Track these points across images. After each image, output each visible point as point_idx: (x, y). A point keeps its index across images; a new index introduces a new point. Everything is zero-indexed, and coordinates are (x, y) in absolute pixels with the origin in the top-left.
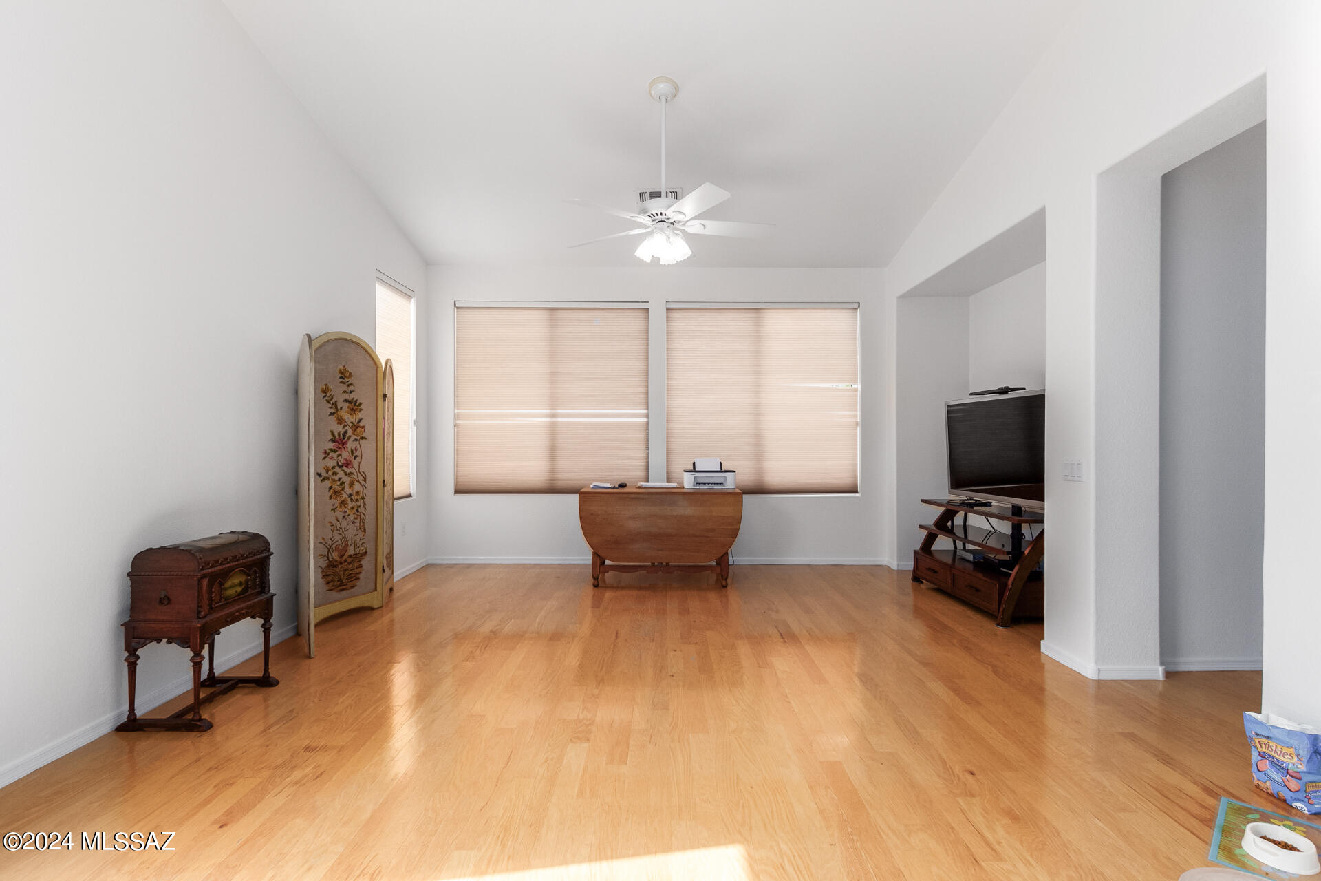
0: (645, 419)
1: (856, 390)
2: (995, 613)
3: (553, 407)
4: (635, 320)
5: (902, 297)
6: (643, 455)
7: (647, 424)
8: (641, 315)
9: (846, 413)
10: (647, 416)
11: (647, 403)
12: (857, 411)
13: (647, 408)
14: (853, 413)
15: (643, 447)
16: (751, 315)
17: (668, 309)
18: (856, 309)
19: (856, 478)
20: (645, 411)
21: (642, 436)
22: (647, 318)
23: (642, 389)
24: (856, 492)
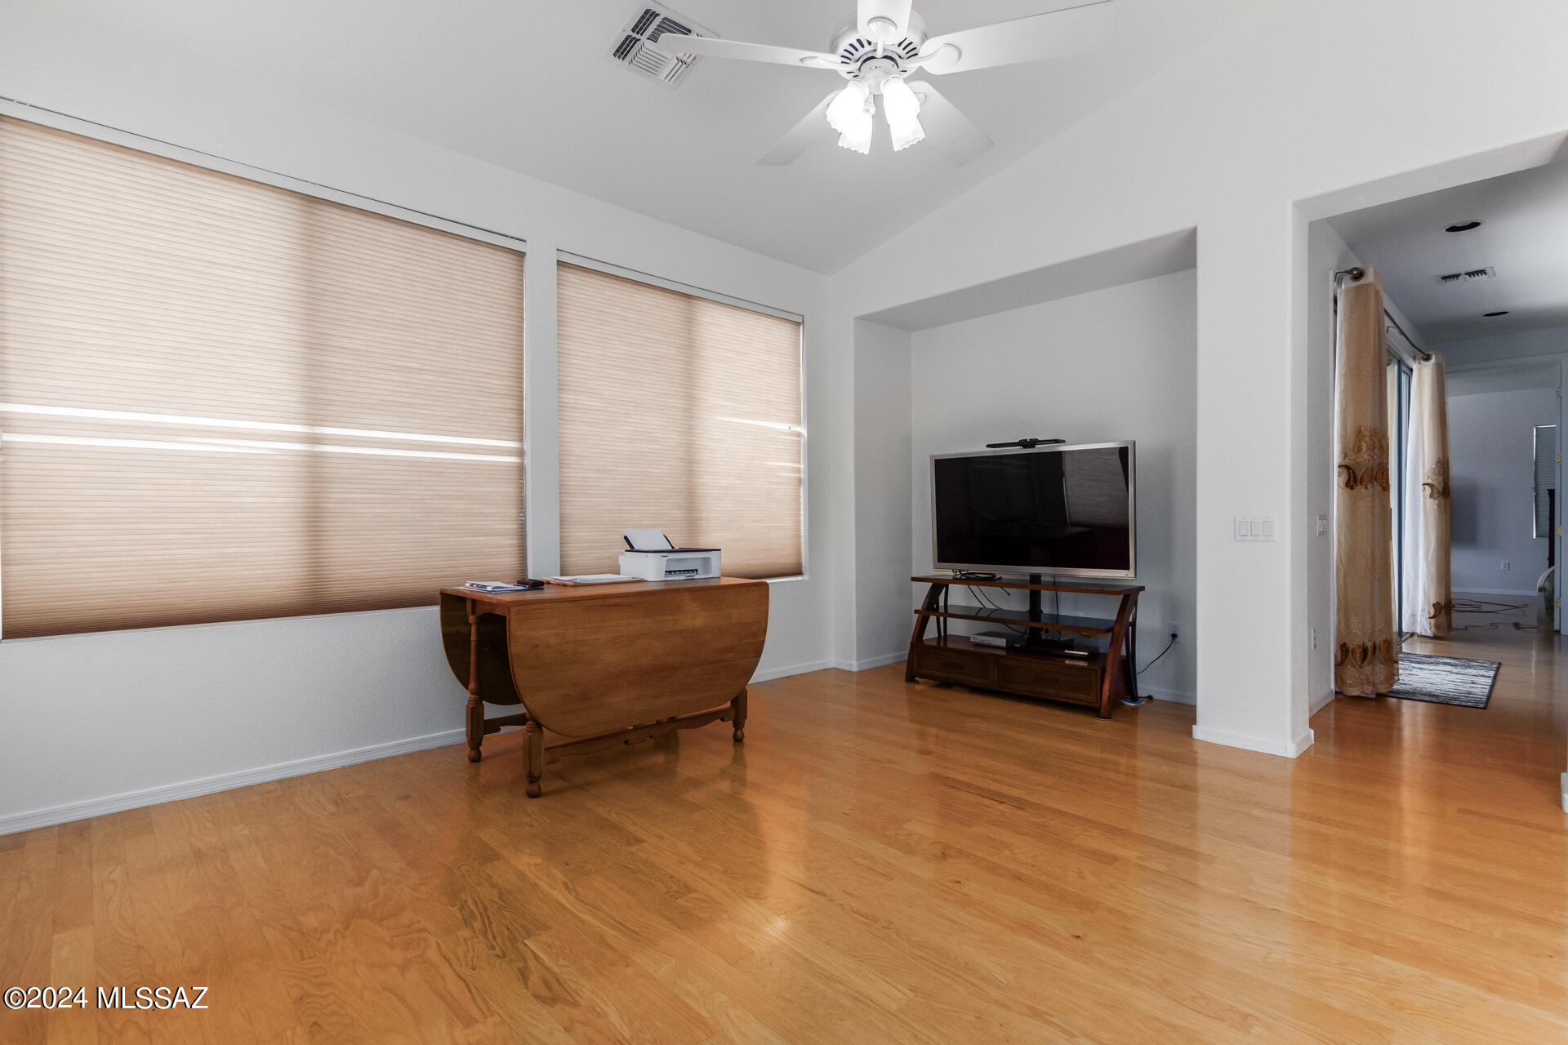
0: (514, 460)
1: (799, 435)
2: (1096, 705)
3: (314, 420)
4: (496, 268)
5: (862, 319)
6: (512, 526)
7: (521, 469)
8: (508, 261)
9: (786, 466)
10: (521, 453)
11: (521, 430)
12: (799, 462)
13: (521, 440)
14: (796, 465)
15: (512, 511)
16: (677, 304)
17: (560, 263)
18: (798, 324)
19: (799, 554)
20: (514, 445)
21: (509, 489)
22: (520, 271)
23: (510, 403)
24: (800, 573)
